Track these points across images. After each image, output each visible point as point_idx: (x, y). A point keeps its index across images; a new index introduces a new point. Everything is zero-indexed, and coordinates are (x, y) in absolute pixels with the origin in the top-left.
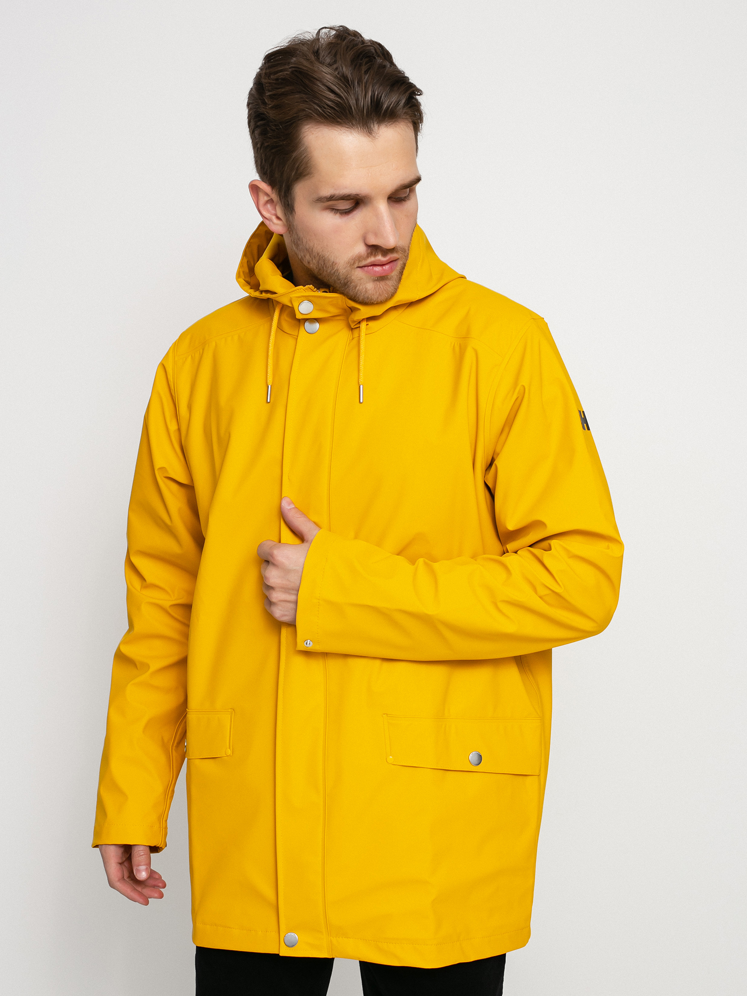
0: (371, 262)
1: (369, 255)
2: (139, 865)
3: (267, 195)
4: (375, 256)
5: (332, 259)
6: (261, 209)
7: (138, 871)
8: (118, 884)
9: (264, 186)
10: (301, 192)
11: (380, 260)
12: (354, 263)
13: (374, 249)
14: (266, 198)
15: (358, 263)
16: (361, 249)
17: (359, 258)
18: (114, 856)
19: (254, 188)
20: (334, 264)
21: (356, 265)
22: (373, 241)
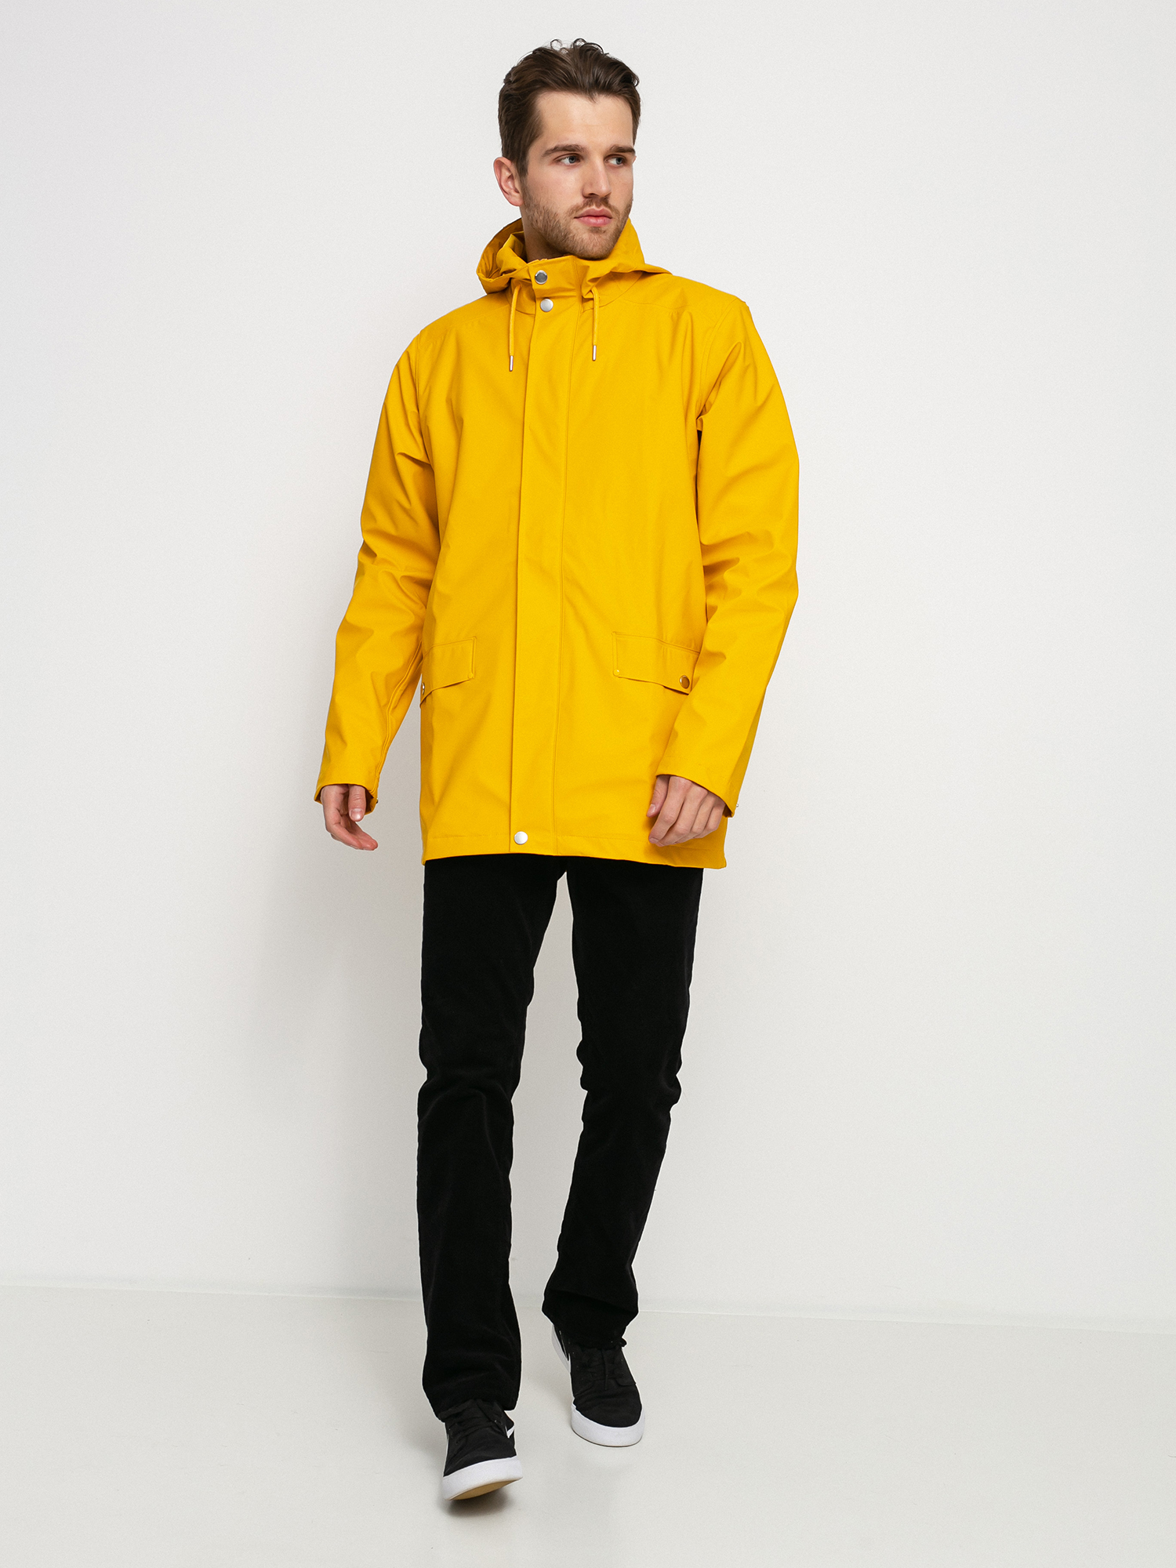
0: (587, 212)
1: (586, 204)
2: (354, 808)
3: (509, 170)
4: (590, 206)
5: (554, 210)
6: (503, 184)
7: (353, 812)
8: (335, 828)
9: (506, 161)
10: (534, 153)
11: (593, 209)
12: (572, 212)
13: (590, 198)
14: (508, 174)
15: (577, 214)
16: (579, 200)
17: (577, 208)
18: (333, 795)
19: (498, 164)
20: (556, 215)
21: (574, 215)
22: (589, 191)
